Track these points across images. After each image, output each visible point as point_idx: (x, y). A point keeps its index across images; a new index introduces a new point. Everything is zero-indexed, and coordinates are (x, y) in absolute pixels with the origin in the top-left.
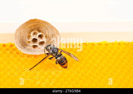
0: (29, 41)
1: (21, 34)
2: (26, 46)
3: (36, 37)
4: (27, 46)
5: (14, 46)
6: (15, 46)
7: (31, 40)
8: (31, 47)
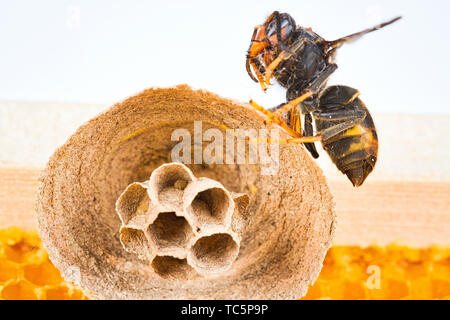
0: (133, 225)
1: (84, 180)
2: (111, 259)
3: (181, 204)
4: (119, 255)
5: (35, 248)
6: (39, 253)
7: (143, 221)
8: (144, 262)
